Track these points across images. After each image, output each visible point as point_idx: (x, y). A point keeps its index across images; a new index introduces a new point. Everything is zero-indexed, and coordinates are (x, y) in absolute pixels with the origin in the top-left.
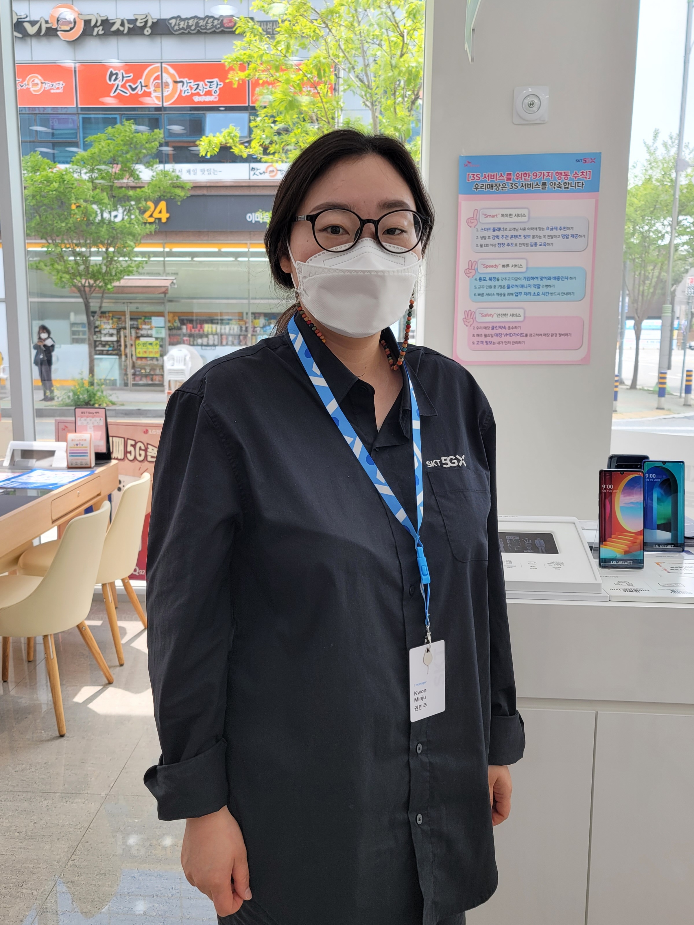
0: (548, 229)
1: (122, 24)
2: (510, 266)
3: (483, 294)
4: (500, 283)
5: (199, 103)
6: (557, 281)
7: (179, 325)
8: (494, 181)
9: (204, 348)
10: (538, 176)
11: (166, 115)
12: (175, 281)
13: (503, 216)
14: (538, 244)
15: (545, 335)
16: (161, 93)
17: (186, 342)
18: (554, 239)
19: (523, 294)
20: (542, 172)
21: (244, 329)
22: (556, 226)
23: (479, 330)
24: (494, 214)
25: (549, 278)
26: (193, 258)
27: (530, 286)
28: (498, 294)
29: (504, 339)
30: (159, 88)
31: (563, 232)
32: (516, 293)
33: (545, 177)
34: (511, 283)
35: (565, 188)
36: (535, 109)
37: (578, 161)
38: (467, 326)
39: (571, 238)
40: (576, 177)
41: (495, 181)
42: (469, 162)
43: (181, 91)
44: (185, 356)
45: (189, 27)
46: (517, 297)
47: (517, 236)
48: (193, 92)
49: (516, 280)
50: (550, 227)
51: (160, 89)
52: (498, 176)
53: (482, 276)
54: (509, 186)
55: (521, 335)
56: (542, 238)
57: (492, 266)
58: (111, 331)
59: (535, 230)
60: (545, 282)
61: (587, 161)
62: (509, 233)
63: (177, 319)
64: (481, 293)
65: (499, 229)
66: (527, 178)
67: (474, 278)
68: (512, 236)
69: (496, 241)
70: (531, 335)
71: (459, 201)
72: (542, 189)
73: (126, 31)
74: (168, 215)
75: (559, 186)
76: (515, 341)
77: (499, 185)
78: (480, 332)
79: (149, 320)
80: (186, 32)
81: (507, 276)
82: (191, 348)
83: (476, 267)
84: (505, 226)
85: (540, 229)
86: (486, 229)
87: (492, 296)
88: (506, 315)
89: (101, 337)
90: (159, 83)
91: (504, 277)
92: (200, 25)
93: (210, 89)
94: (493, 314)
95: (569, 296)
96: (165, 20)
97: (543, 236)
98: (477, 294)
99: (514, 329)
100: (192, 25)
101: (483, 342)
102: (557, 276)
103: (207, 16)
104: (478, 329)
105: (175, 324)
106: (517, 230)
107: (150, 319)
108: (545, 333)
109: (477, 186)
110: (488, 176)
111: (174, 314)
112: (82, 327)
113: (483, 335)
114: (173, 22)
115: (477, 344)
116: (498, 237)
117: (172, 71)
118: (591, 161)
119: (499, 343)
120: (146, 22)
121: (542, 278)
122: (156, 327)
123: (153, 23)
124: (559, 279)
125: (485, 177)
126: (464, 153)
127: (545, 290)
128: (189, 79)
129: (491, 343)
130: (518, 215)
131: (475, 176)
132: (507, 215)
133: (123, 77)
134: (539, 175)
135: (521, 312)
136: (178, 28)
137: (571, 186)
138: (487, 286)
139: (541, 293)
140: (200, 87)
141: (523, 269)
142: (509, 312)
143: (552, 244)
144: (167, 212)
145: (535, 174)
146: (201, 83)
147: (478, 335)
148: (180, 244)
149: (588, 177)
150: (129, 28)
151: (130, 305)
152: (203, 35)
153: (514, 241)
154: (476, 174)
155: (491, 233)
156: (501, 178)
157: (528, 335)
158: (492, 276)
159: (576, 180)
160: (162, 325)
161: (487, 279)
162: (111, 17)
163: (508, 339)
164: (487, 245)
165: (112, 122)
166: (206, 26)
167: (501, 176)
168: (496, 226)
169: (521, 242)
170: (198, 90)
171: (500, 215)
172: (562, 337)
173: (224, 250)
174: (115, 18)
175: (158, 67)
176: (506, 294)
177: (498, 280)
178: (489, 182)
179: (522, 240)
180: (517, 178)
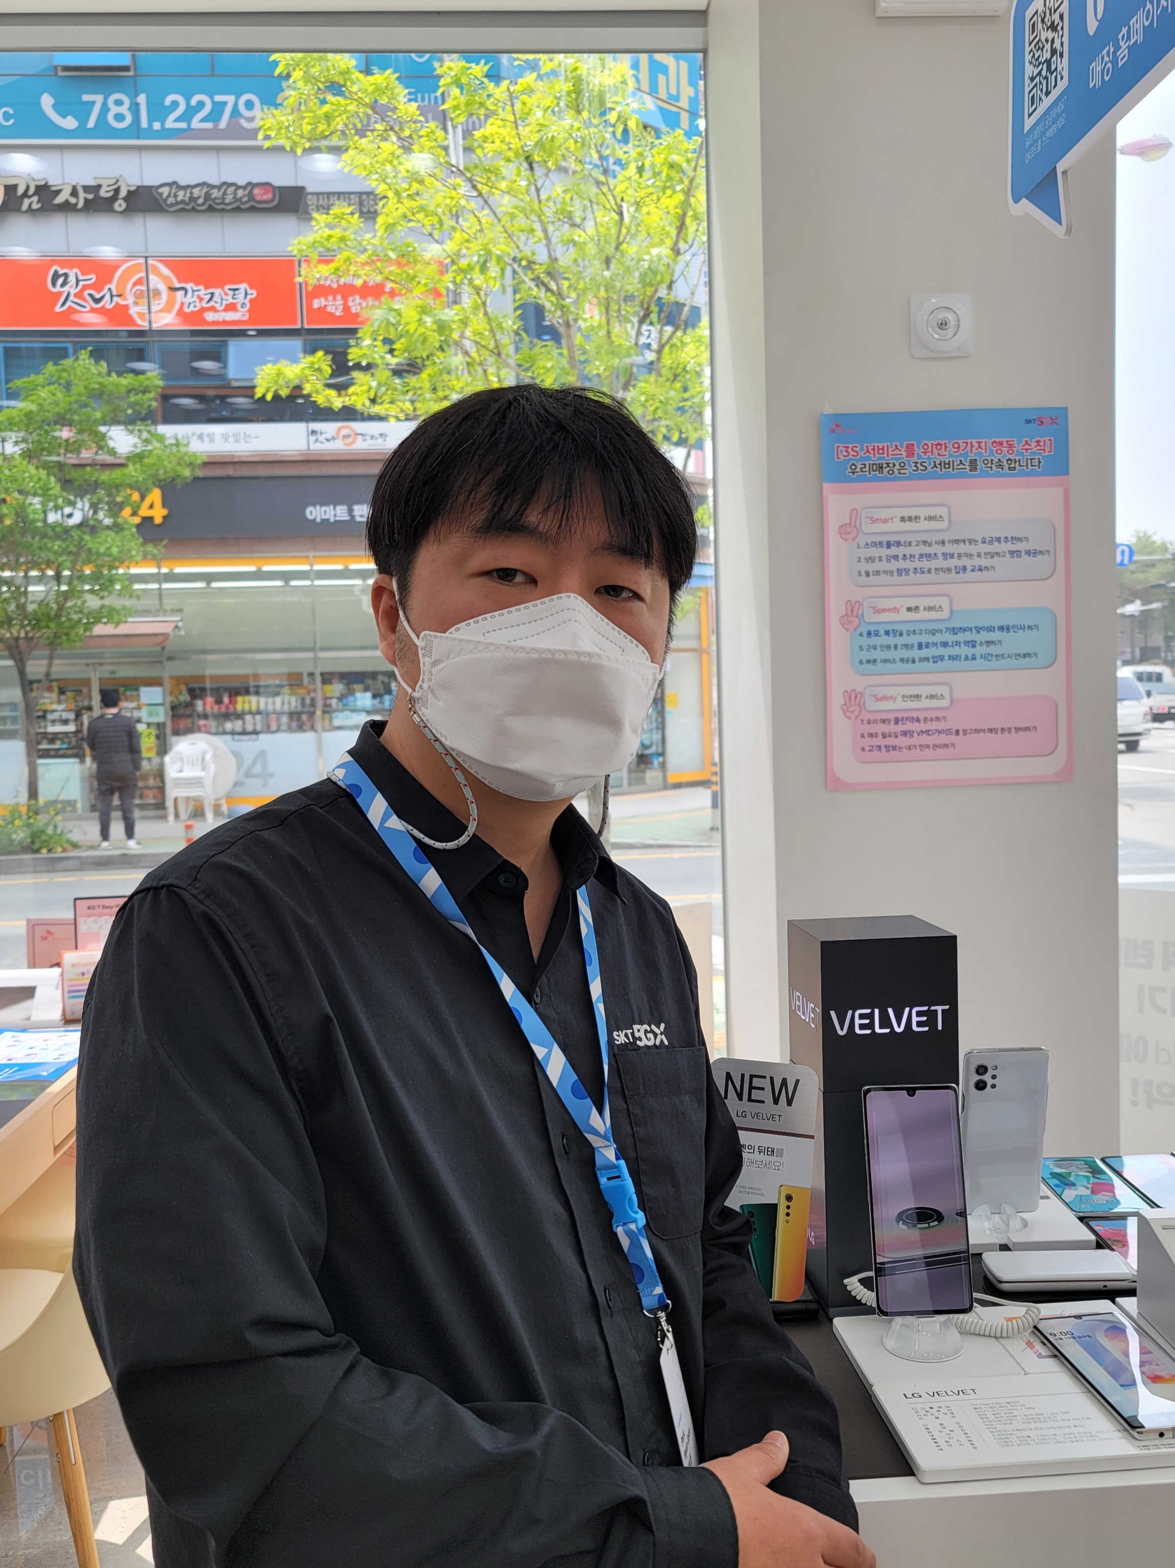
0: (984, 542)
1: (74, 193)
2: (921, 608)
3: (875, 661)
4: (905, 640)
5: (214, 323)
6: (1005, 633)
7: (188, 698)
8: (883, 458)
9: (236, 737)
10: (961, 448)
11: (156, 344)
12: (180, 624)
13: (903, 519)
14: (969, 568)
15: (991, 730)
16: (146, 307)
17: (203, 729)
18: (996, 558)
19: (947, 658)
20: (969, 441)
21: (308, 701)
22: (998, 536)
23: (872, 725)
24: (887, 517)
25: (991, 629)
26: (209, 583)
27: (958, 643)
28: (902, 660)
29: (917, 740)
30: (143, 298)
31: (1010, 546)
32: (934, 657)
33: (974, 449)
34: (925, 638)
35: (1010, 468)
36: (950, 332)
37: (1028, 422)
38: (849, 718)
39: (1025, 557)
40: (1027, 450)
41: (886, 459)
42: (837, 426)
43: (182, 304)
44: (204, 753)
45: (193, 199)
46: (935, 664)
47: (930, 555)
48: (205, 305)
49: (934, 634)
50: (988, 539)
51: (146, 301)
52: (890, 450)
53: (872, 628)
54: (910, 466)
55: (948, 732)
56: (975, 558)
57: (889, 610)
58: (65, 715)
59: (962, 544)
60: (984, 636)
61: (1044, 421)
62: (916, 550)
63: (184, 689)
64: (872, 658)
65: (898, 544)
66: (942, 452)
67: (858, 632)
68: (921, 555)
69: (894, 565)
70: (965, 732)
71: (825, 494)
72: (971, 470)
73: (81, 205)
74: (165, 512)
75: (1000, 466)
76: (937, 743)
77: (894, 465)
78: (873, 728)
79: (134, 693)
80: (189, 207)
81: (917, 627)
82: (216, 740)
83: (860, 612)
84: (908, 538)
85: (971, 541)
86: (874, 544)
87: (891, 663)
88: (918, 696)
89: (46, 727)
90: (142, 291)
91: (912, 629)
92: (213, 196)
93: (234, 301)
94: (894, 695)
95: (1028, 659)
96: (150, 187)
97: (976, 554)
98: (864, 661)
99: (934, 722)
100: (199, 198)
101: (880, 747)
102: (1005, 624)
103: (224, 183)
104: (869, 723)
105: (182, 698)
106: (930, 545)
107: (137, 689)
108: (990, 727)
109: (853, 467)
110: (873, 449)
111: (179, 680)
112: (11, 710)
113: (880, 734)
114: (165, 191)
115: (870, 751)
116: (896, 557)
117: (165, 271)
118: (1050, 421)
119: (910, 748)
120: (117, 191)
121: (978, 630)
122: (147, 705)
123: (129, 192)
124: (1008, 629)
125: (868, 451)
126: (829, 410)
127: (985, 650)
128: (197, 284)
129: (894, 748)
130: (930, 518)
131: (850, 450)
132: (910, 519)
133: (78, 281)
134: (963, 446)
135: (944, 690)
136: (174, 202)
137: (1020, 466)
138: (881, 646)
139: (978, 656)
140: (216, 298)
141: (945, 614)
142: (924, 691)
143: (993, 567)
144: (164, 505)
145: (956, 445)
146: (217, 292)
147: (871, 735)
148: (185, 559)
149: (1047, 449)
150: (86, 201)
151: (98, 668)
152: (219, 214)
153: (925, 564)
154: (851, 446)
155: (883, 552)
156: (897, 452)
157: (961, 731)
158: (889, 627)
159: (1028, 455)
160: (159, 700)
161: (882, 633)
162: (54, 181)
163: (925, 739)
164: (878, 573)
165: (58, 355)
166: (224, 199)
167: (897, 448)
168: (893, 538)
169: (939, 566)
170: (212, 303)
171: (898, 519)
172: (1021, 733)
173: (266, 568)
174: (60, 182)
175: (140, 264)
176: (917, 660)
177: (901, 635)
178: (875, 459)
179: (940, 563)
180: (925, 453)
